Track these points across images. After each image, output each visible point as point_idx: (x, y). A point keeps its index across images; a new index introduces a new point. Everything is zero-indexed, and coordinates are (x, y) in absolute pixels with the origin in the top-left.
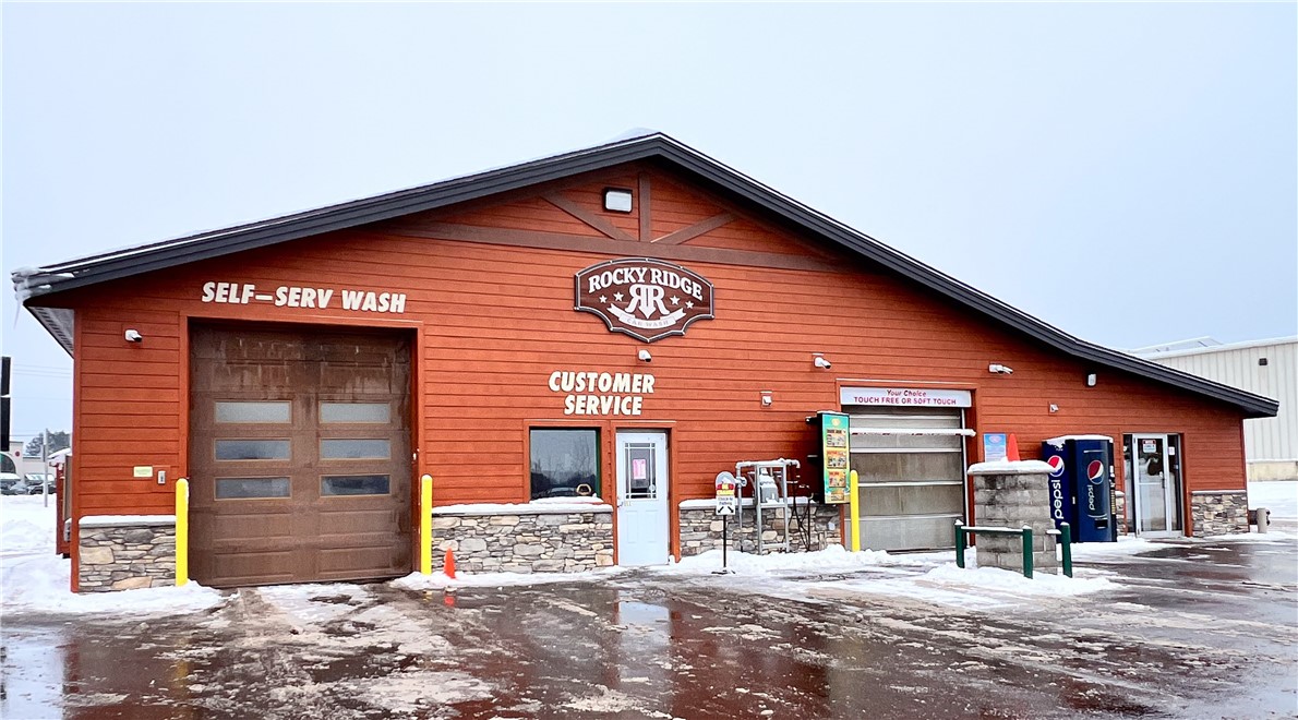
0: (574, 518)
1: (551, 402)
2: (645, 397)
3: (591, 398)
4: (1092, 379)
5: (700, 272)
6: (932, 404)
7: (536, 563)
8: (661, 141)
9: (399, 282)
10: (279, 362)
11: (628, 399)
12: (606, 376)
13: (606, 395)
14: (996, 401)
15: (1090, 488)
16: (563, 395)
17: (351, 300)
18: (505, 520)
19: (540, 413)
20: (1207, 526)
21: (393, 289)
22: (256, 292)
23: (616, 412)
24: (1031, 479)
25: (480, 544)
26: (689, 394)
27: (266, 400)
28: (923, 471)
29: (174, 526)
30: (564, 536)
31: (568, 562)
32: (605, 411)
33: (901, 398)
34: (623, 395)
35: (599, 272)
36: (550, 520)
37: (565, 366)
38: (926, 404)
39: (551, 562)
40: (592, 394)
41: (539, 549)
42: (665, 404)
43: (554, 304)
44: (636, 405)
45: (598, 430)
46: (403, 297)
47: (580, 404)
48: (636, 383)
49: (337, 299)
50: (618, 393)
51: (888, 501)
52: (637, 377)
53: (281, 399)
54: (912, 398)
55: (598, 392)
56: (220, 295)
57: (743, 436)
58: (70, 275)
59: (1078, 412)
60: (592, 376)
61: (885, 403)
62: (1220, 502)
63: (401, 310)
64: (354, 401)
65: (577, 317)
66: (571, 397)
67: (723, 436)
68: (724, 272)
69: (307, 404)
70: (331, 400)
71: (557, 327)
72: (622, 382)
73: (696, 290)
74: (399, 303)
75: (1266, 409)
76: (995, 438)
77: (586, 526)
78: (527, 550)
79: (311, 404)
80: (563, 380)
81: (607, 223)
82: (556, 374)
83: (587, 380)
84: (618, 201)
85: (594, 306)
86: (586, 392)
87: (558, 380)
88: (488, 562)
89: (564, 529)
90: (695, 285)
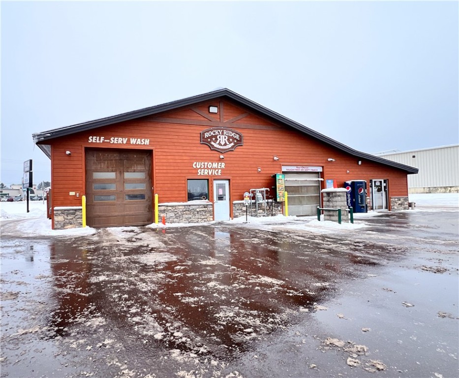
0: (200, 207)
1: (194, 171)
2: (222, 169)
3: (206, 170)
4: (360, 163)
5: (238, 131)
6: (310, 171)
7: (189, 220)
8: (226, 91)
9: (147, 136)
10: (112, 160)
11: (217, 170)
12: (210, 163)
13: (210, 169)
14: (330, 170)
15: (359, 196)
16: (197, 169)
17: (133, 141)
18: (180, 207)
19: (190, 175)
20: (395, 207)
21: (145, 138)
22: (104, 139)
23: (213, 174)
24: (341, 194)
25: (172, 214)
26: (235, 168)
27: (108, 171)
28: (307, 192)
29: (81, 210)
30: (198, 212)
31: (199, 220)
32: (210, 174)
33: (300, 169)
34: (215, 169)
35: (208, 132)
36: (194, 207)
37: (197, 160)
38: (308, 171)
39: (194, 220)
40: (206, 169)
41: (190, 216)
42: (228, 172)
43: (195, 142)
44: (219, 172)
45: (208, 180)
46: (148, 140)
47: (202, 172)
48: (219, 165)
49: (129, 141)
50: (214, 168)
51: (297, 201)
52: (220, 163)
53: (112, 171)
54: (304, 169)
55: (208, 168)
56: (94, 140)
57: (252, 181)
58: (49, 135)
59: (355, 173)
60: (206, 163)
61: (296, 171)
62: (400, 200)
63: (148, 144)
64: (134, 172)
65: (202, 146)
66: (200, 170)
67: (246, 181)
68: (246, 131)
69: (120, 172)
70: (128, 171)
71: (195, 148)
72: (215, 165)
73: (237, 137)
74: (147, 142)
75: (414, 171)
76: (330, 181)
77: (204, 209)
78: (187, 216)
79: (121, 173)
80: (197, 165)
81: (211, 117)
82: (195, 163)
83: (204, 165)
84: (213, 109)
85: (206, 142)
86: (204, 168)
87: (196, 165)
88: (176, 220)
89: (198, 210)
90: (237, 135)
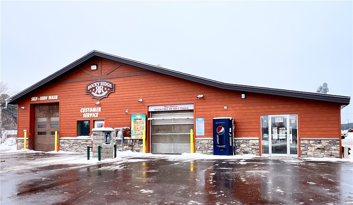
0: (84, 141)
1: (81, 115)
2: (99, 113)
4: (243, 96)
6: (180, 109)
8: (94, 52)
11: (95, 113)
12: (91, 108)
13: (91, 113)
14: (201, 107)
16: (83, 113)
19: (79, 118)
21: (56, 95)
22: (38, 98)
23: (93, 117)
26: (108, 111)
27: (43, 117)
28: (180, 131)
31: (83, 150)
33: (168, 108)
35: (90, 85)
37: (84, 107)
38: (177, 109)
40: (88, 113)
42: (103, 114)
43: (82, 93)
44: (97, 115)
45: (89, 121)
47: (86, 115)
49: (48, 98)
51: (168, 139)
52: (97, 108)
53: (46, 117)
54: (173, 108)
56: (34, 99)
57: (121, 121)
59: (237, 108)
61: (163, 110)
62: (320, 143)
63: (57, 99)
64: (55, 117)
65: (86, 96)
67: (116, 121)
68: (117, 80)
69: (49, 118)
70: (52, 117)
71: (83, 98)
72: (94, 110)
76: (200, 119)
77: (86, 143)
82: (82, 109)
84: (94, 67)
90: (110, 84)
